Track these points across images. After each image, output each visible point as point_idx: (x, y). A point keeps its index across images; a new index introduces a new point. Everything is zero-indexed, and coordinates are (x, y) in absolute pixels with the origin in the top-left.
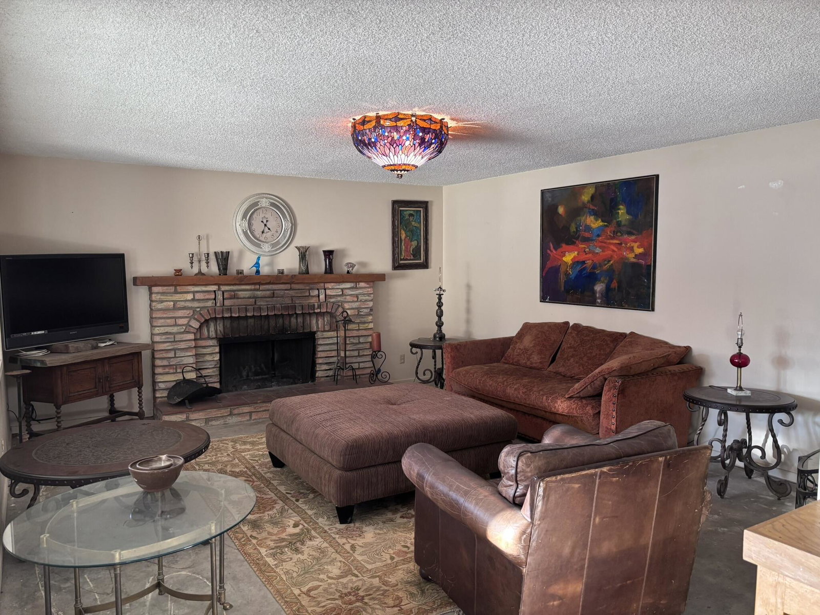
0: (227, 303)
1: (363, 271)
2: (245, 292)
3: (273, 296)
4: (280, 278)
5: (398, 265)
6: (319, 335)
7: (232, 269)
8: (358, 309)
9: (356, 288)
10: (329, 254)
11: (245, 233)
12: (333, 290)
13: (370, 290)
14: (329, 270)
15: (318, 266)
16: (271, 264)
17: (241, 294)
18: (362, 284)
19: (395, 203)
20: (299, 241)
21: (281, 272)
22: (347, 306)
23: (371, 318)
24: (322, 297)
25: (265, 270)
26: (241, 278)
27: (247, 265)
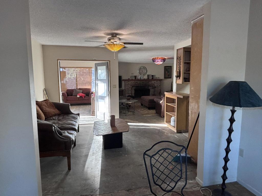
0: (136, 84)
1: (159, 79)
2: (139, 82)
3: (143, 83)
4: (144, 80)
5: (165, 78)
6: (150, 90)
7: (137, 78)
8: (157, 85)
9: (157, 82)
10: (152, 76)
11: (139, 73)
12: (153, 82)
13: (160, 82)
14: (152, 79)
15: (151, 78)
16: (143, 78)
17: (138, 82)
18: (158, 81)
19: (165, 66)
20: (148, 74)
21: (144, 79)
22: (155, 85)
23: (159, 87)
24: (151, 83)
25: (142, 79)
26: (138, 80)
27: (139, 78)
